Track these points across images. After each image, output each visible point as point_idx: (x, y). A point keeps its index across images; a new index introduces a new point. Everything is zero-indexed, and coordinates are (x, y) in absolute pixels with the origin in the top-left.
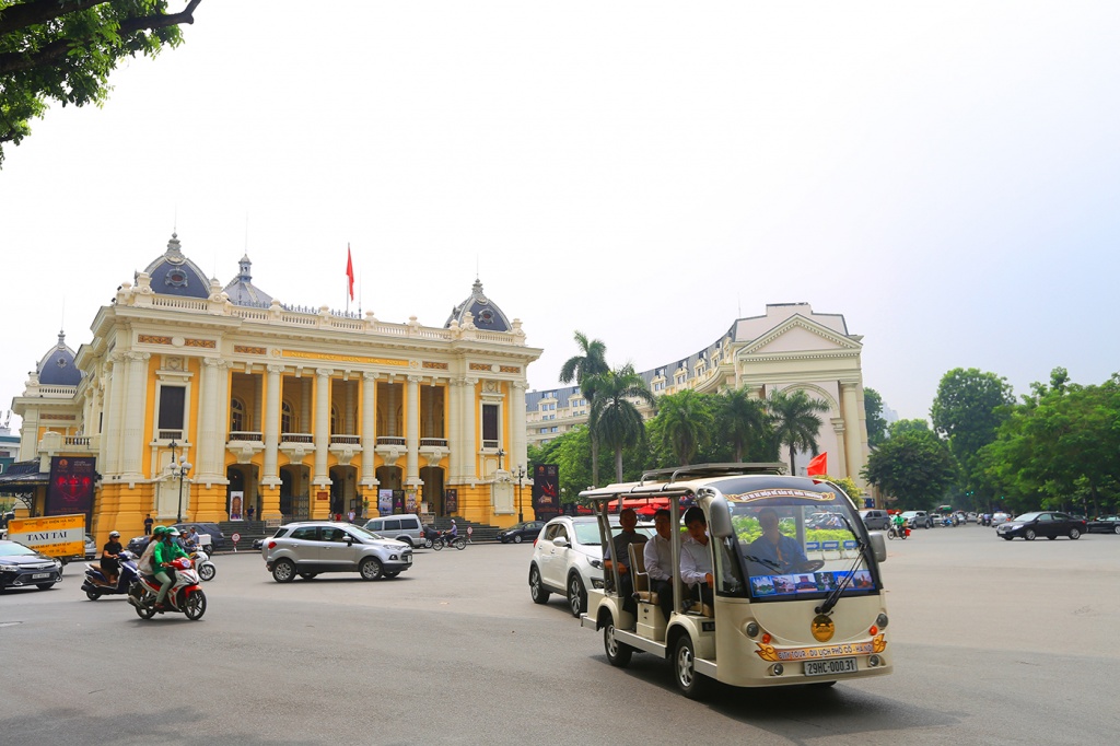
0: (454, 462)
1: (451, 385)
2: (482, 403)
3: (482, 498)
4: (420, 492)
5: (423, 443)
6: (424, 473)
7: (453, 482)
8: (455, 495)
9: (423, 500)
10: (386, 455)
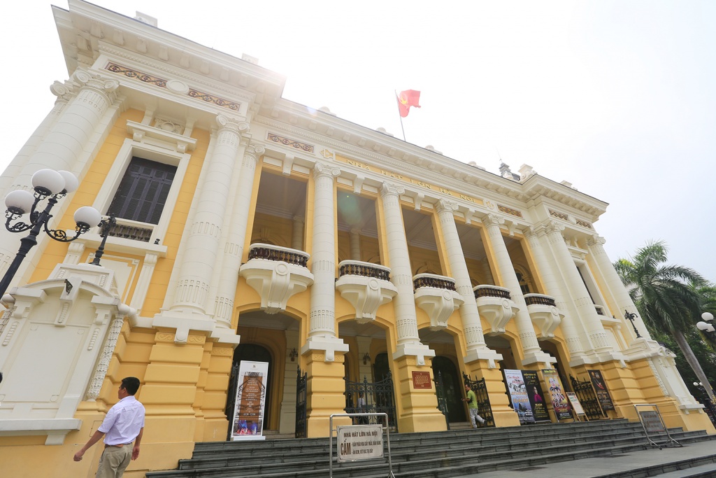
0: (572, 330)
7: (585, 359)
8: (602, 381)
10: (494, 313)
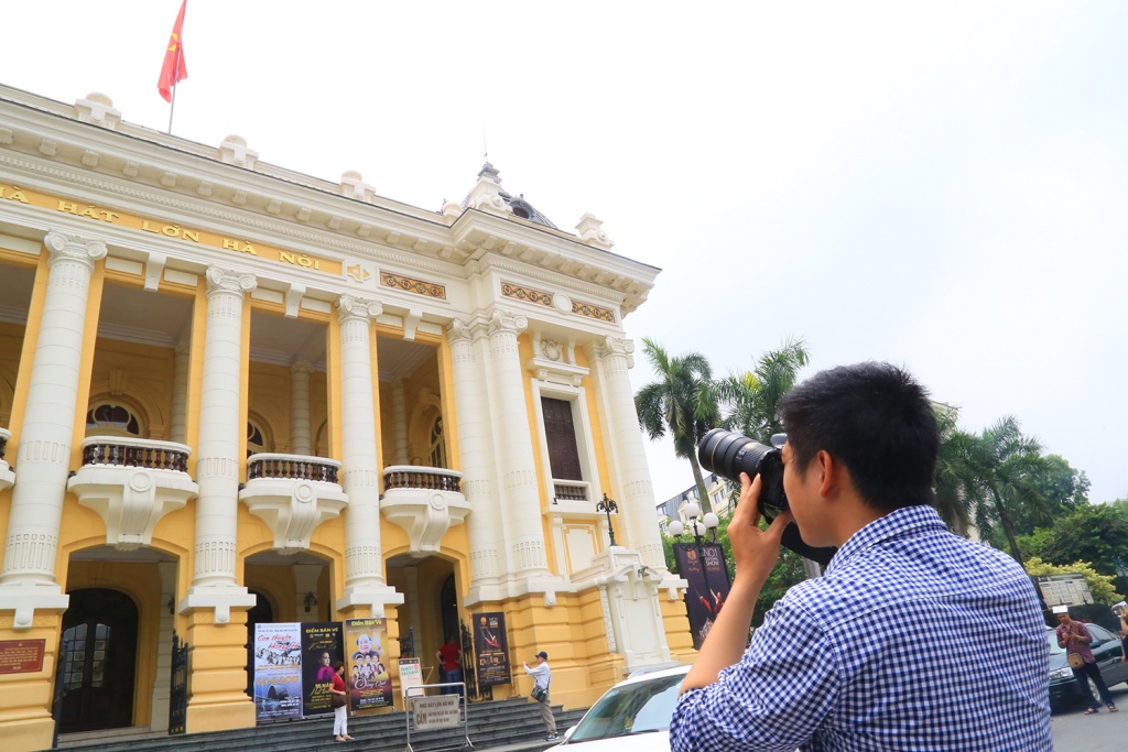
0: (484, 536)
1: (458, 336)
2: (537, 387)
3: (579, 633)
4: (394, 629)
5: (389, 482)
6: (400, 570)
7: (489, 592)
8: (501, 632)
9: (407, 652)
10: (277, 510)
